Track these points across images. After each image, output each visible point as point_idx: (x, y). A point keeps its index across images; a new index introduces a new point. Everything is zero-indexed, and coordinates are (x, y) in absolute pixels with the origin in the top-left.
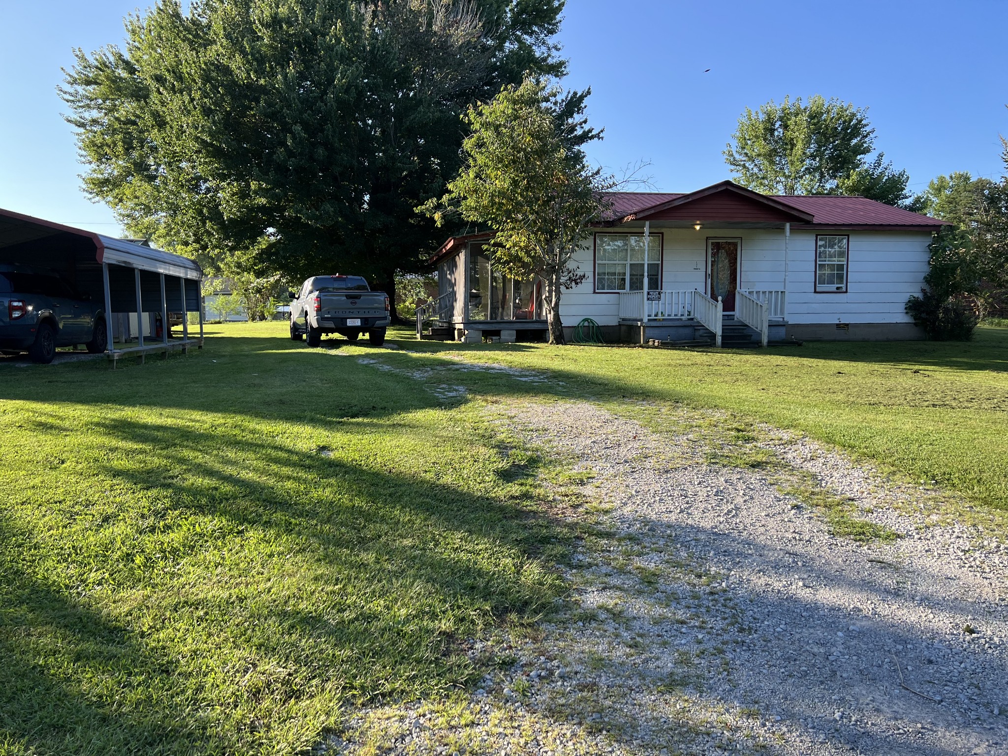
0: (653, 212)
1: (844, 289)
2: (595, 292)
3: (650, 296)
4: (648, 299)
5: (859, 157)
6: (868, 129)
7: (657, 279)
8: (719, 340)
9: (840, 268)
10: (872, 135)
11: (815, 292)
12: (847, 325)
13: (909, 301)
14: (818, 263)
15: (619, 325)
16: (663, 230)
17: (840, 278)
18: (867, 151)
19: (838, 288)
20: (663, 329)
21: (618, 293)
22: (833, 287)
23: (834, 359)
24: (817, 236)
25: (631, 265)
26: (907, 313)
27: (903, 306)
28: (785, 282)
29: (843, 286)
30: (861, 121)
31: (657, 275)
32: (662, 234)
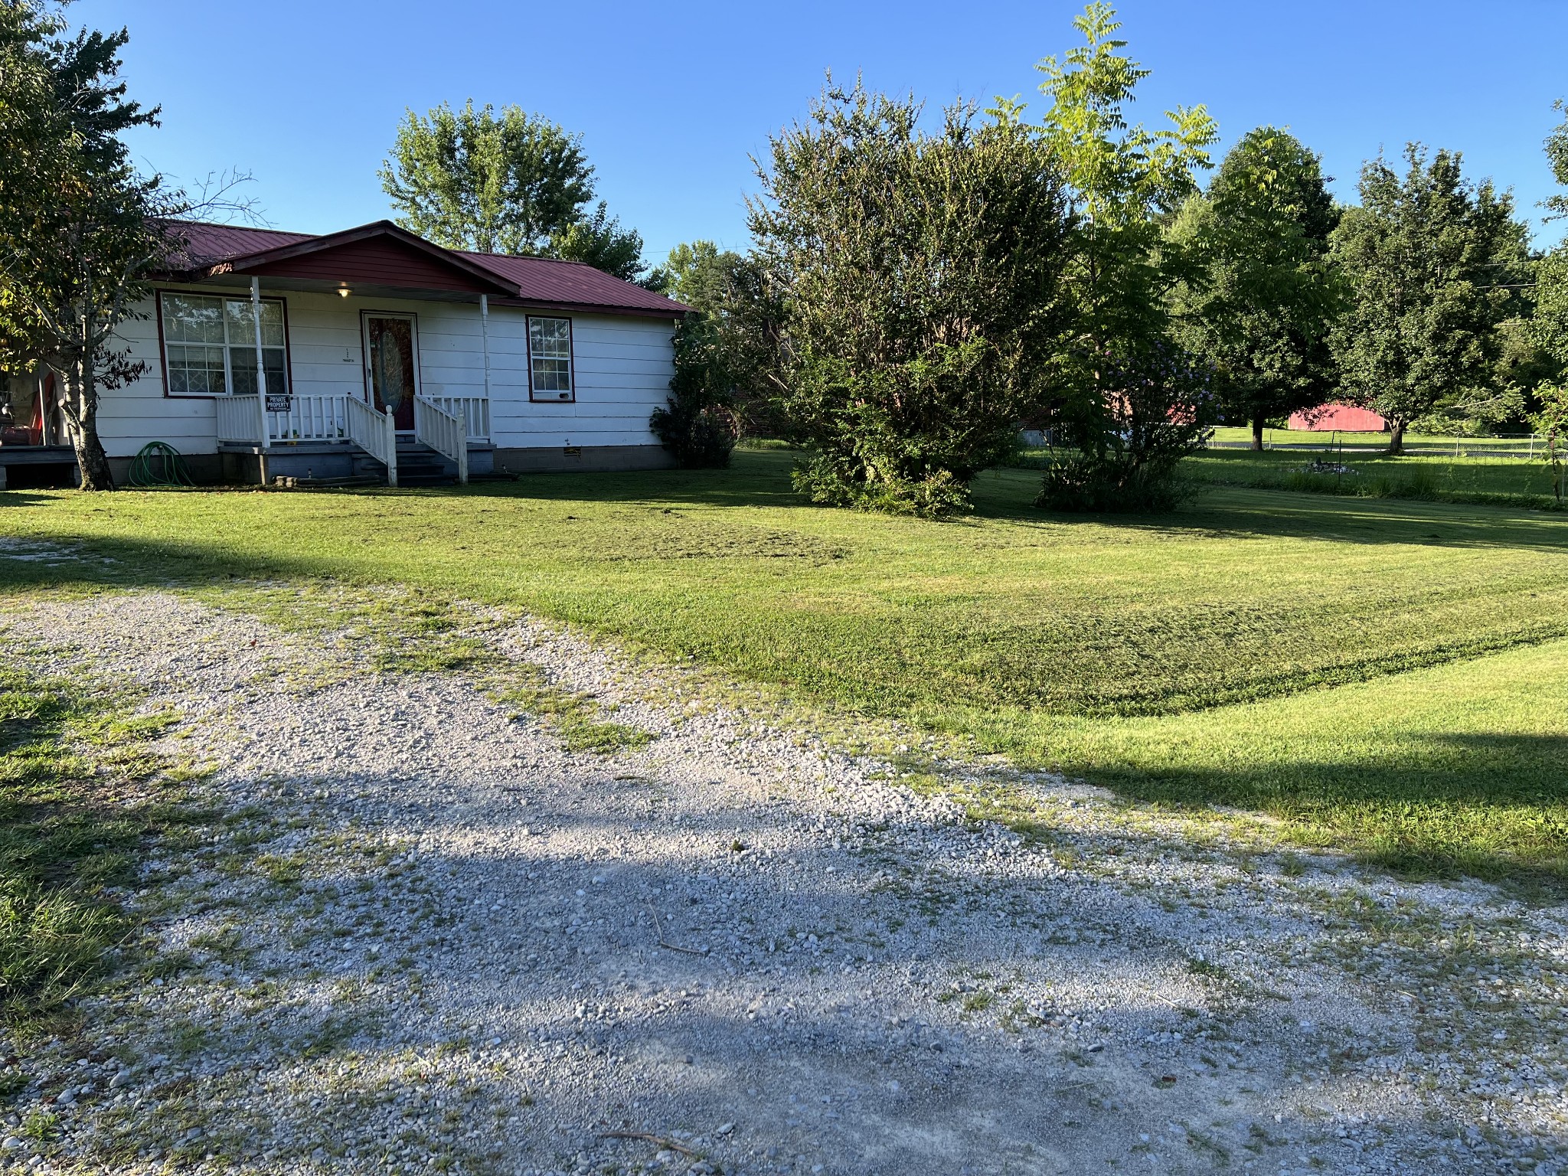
0: (263, 261)
1: (570, 398)
2: (167, 396)
3: (271, 404)
4: (268, 409)
5: (576, 206)
6: (586, 165)
7: (282, 375)
8: (393, 474)
9: (563, 365)
10: (591, 175)
11: (532, 401)
12: (578, 449)
13: (654, 416)
14: (532, 357)
15: (220, 453)
16: (284, 294)
17: (564, 381)
18: (586, 198)
19: (562, 396)
20: (299, 459)
21: (213, 398)
22: (556, 394)
23: (563, 499)
24: (527, 317)
25: (232, 350)
26: (652, 431)
27: (646, 422)
28: (486, 385)
29: (569, 392)
30: (575, 152)
31: (282, 369)
32: (284, 299)
